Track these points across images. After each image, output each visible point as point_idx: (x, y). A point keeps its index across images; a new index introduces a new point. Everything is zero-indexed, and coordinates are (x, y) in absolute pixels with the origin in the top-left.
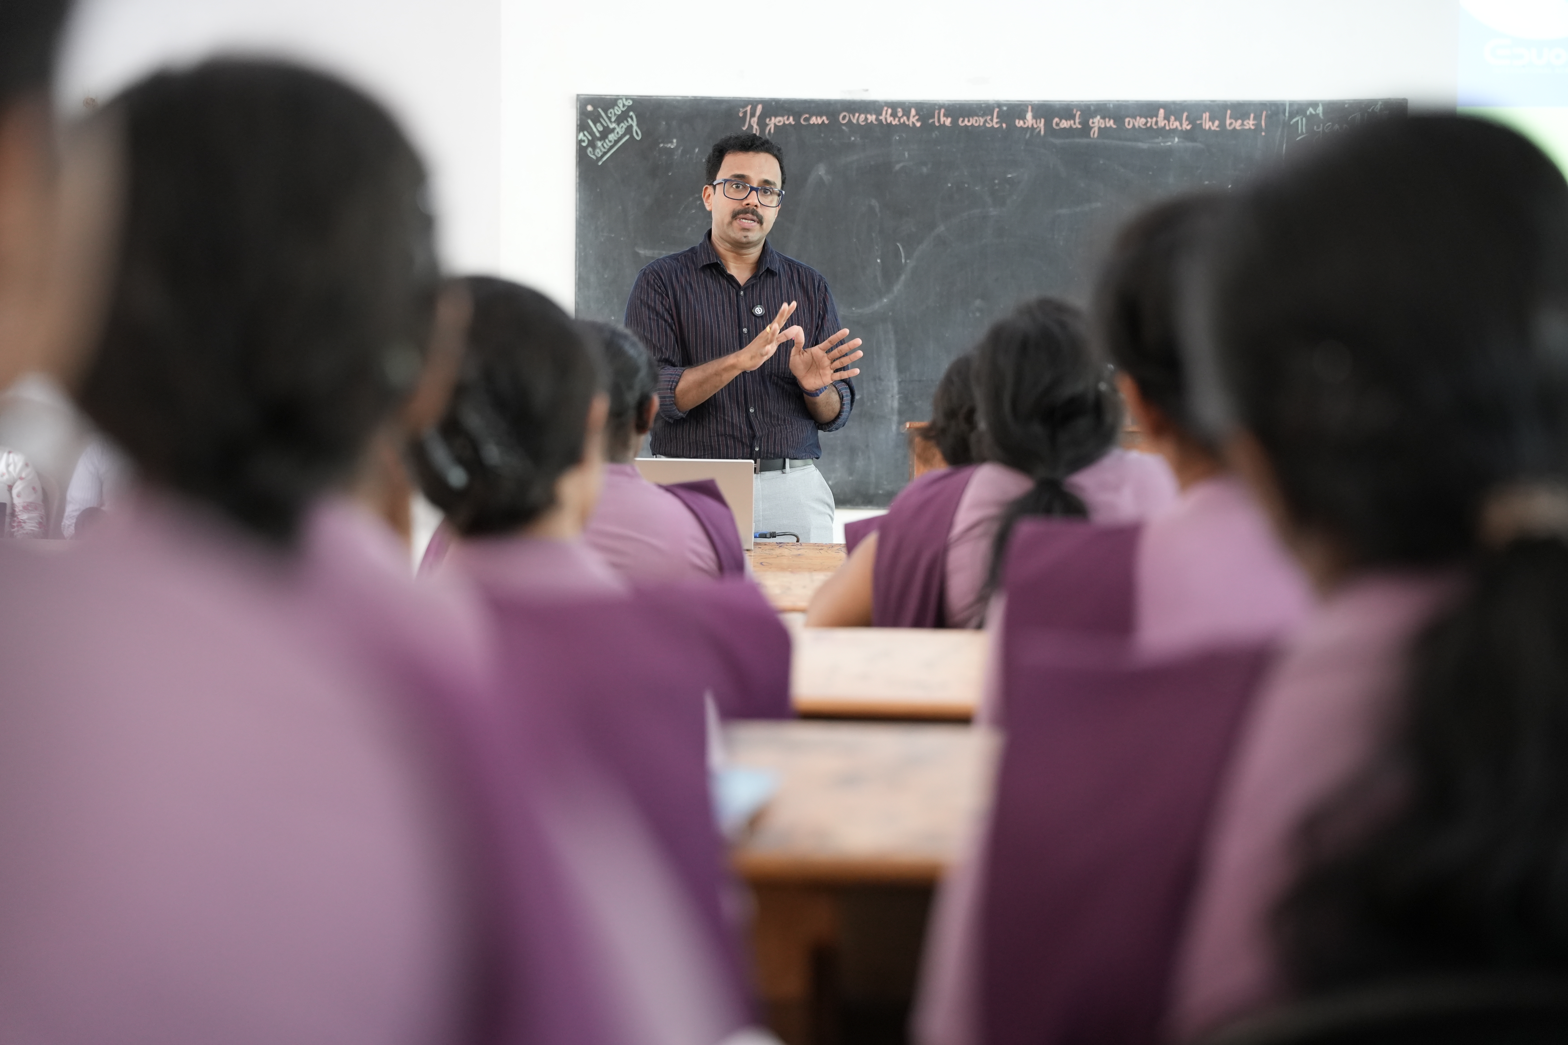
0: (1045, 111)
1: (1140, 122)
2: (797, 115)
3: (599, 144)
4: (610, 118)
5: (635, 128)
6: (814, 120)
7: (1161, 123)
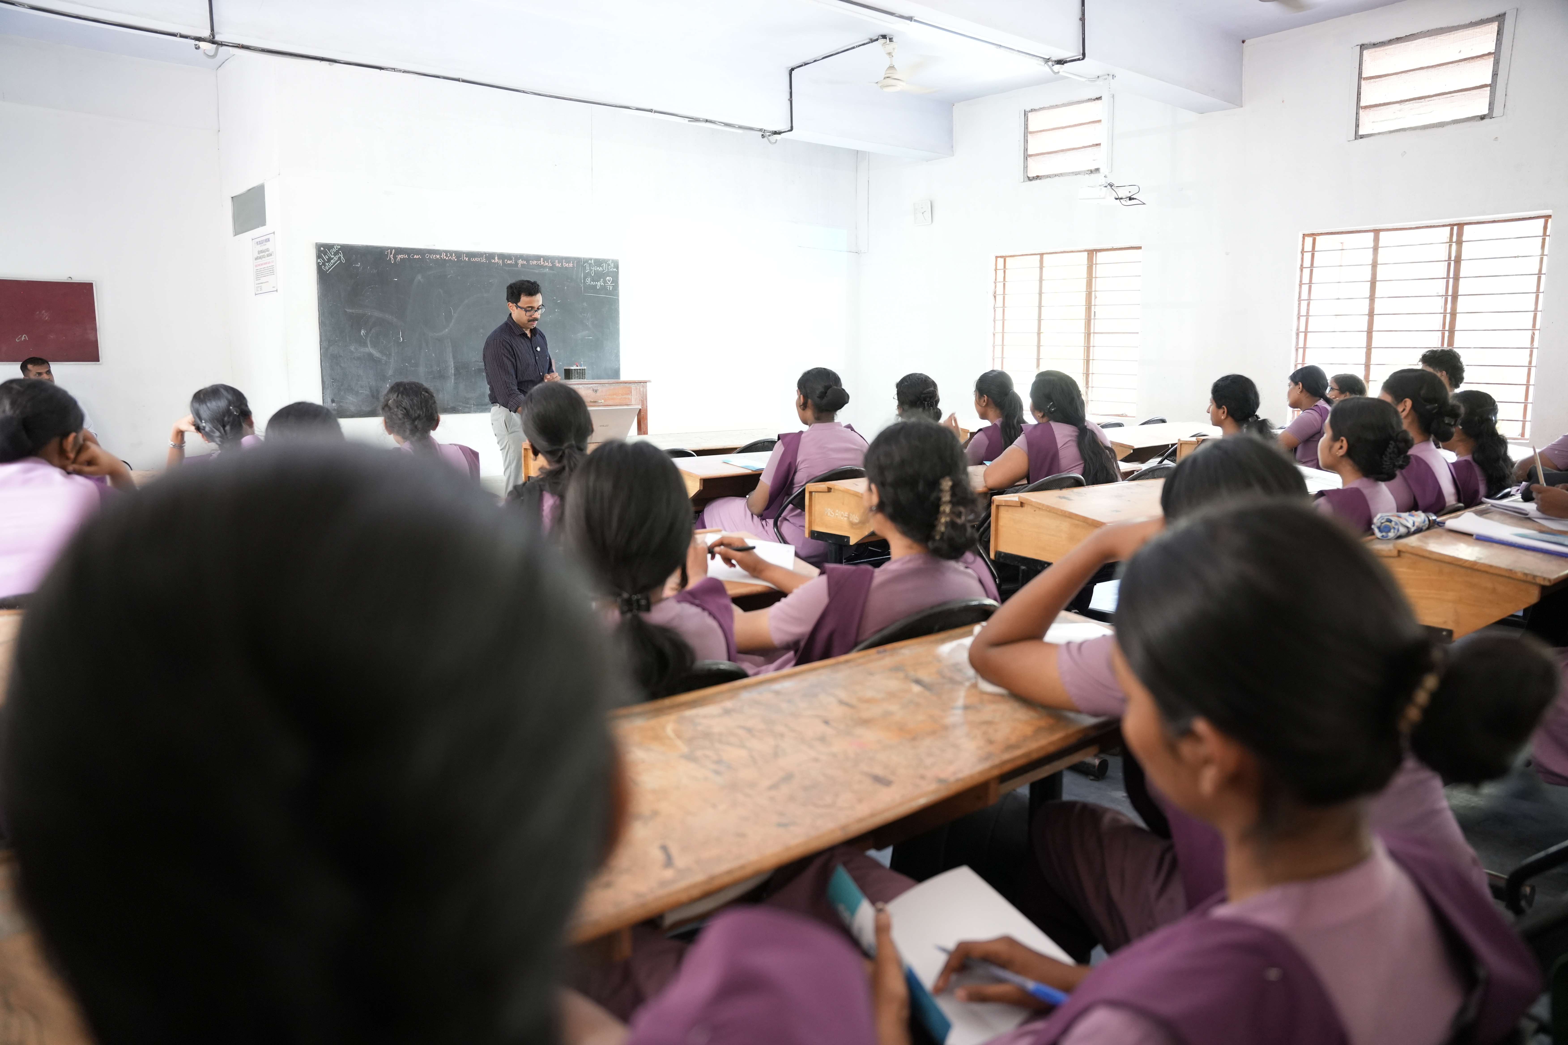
0: (502, 256)
1: (535, 262)
2: (409, 255)
3: (327, 264)
4: (331, 253)
5: (342, 257)
6: (415, 257)
7: (542, 263)
